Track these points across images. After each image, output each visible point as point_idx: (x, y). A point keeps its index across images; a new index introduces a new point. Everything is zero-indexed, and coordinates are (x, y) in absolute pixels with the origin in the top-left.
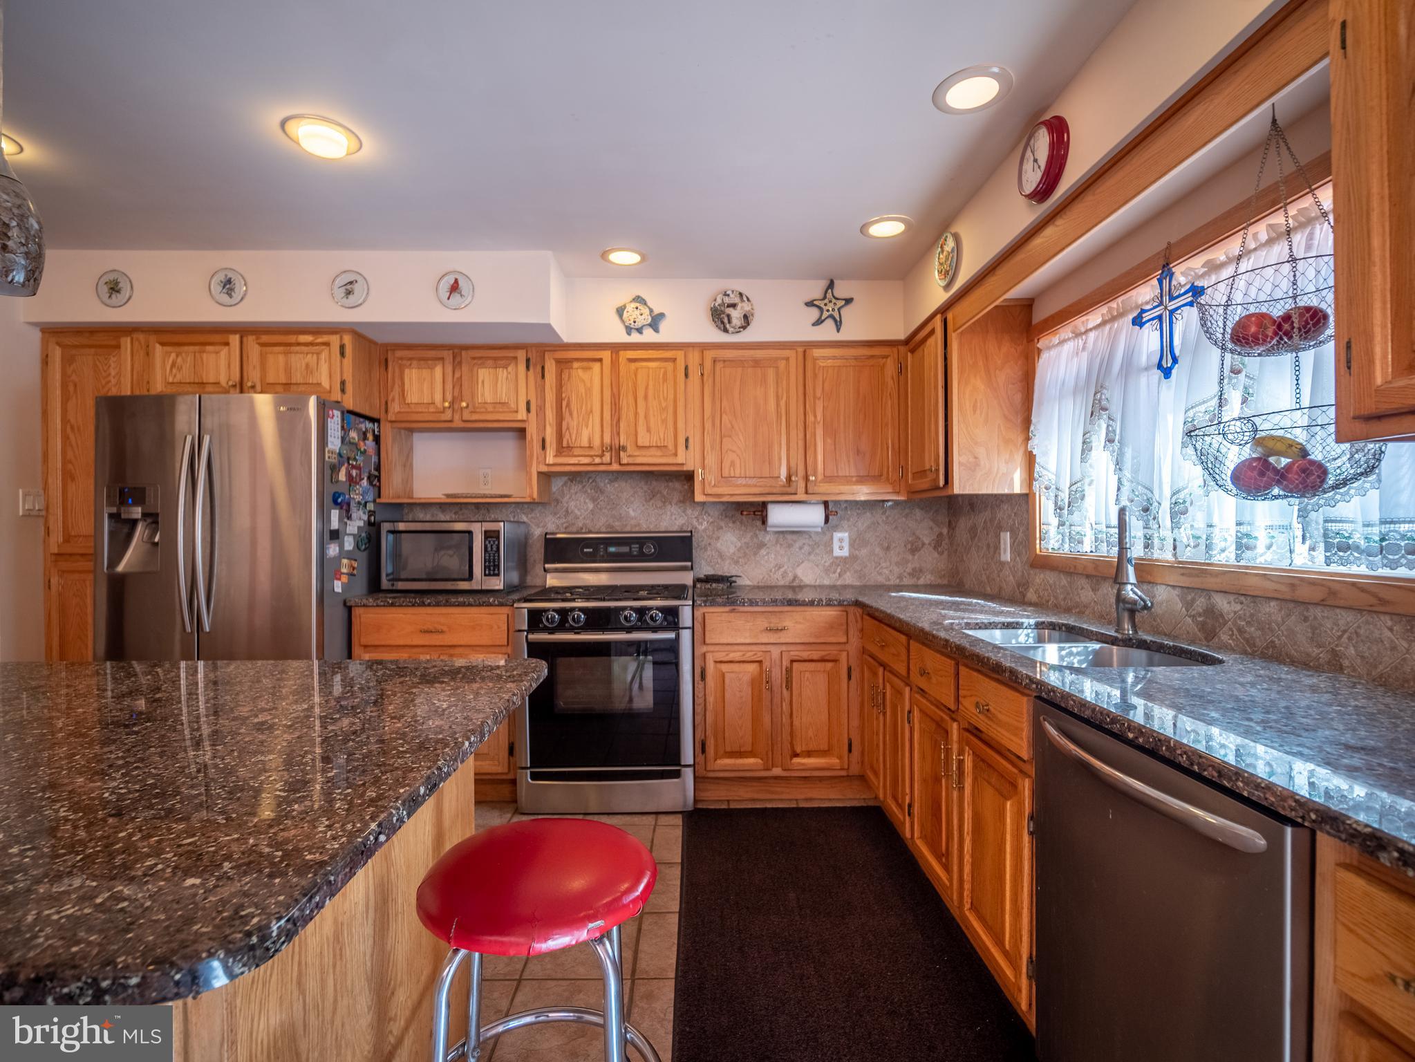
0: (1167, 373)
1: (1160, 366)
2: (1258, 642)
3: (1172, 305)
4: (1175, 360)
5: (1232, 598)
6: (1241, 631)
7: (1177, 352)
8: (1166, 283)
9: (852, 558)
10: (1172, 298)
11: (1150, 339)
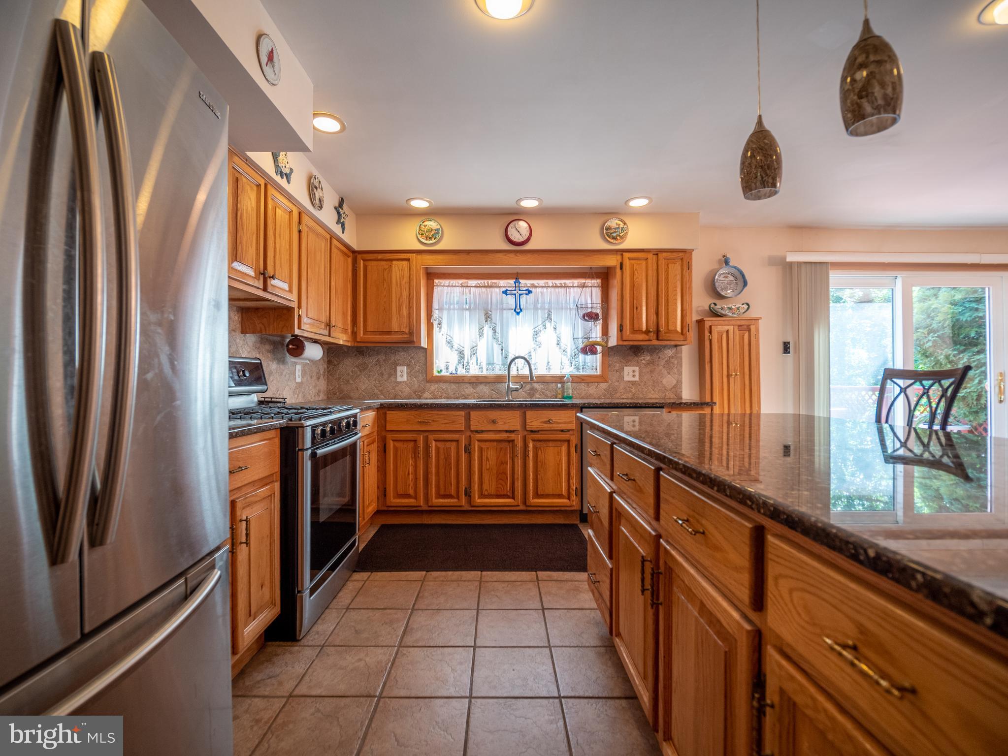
0: (518, 313)
1: (515, 311)
2: (549, 395)
3: (520, 292)
4: (521, 310)
5: (540, 384)
6: (543, 393)
7: (522, 307)
8: (517, 284)
9: (302, 383)
10: (520, 290)
11: (510, 300)
